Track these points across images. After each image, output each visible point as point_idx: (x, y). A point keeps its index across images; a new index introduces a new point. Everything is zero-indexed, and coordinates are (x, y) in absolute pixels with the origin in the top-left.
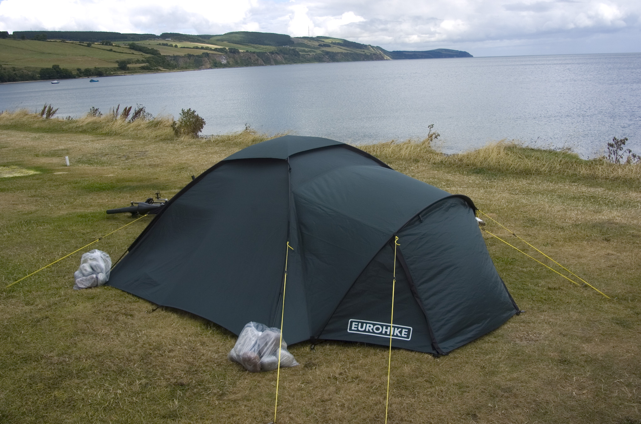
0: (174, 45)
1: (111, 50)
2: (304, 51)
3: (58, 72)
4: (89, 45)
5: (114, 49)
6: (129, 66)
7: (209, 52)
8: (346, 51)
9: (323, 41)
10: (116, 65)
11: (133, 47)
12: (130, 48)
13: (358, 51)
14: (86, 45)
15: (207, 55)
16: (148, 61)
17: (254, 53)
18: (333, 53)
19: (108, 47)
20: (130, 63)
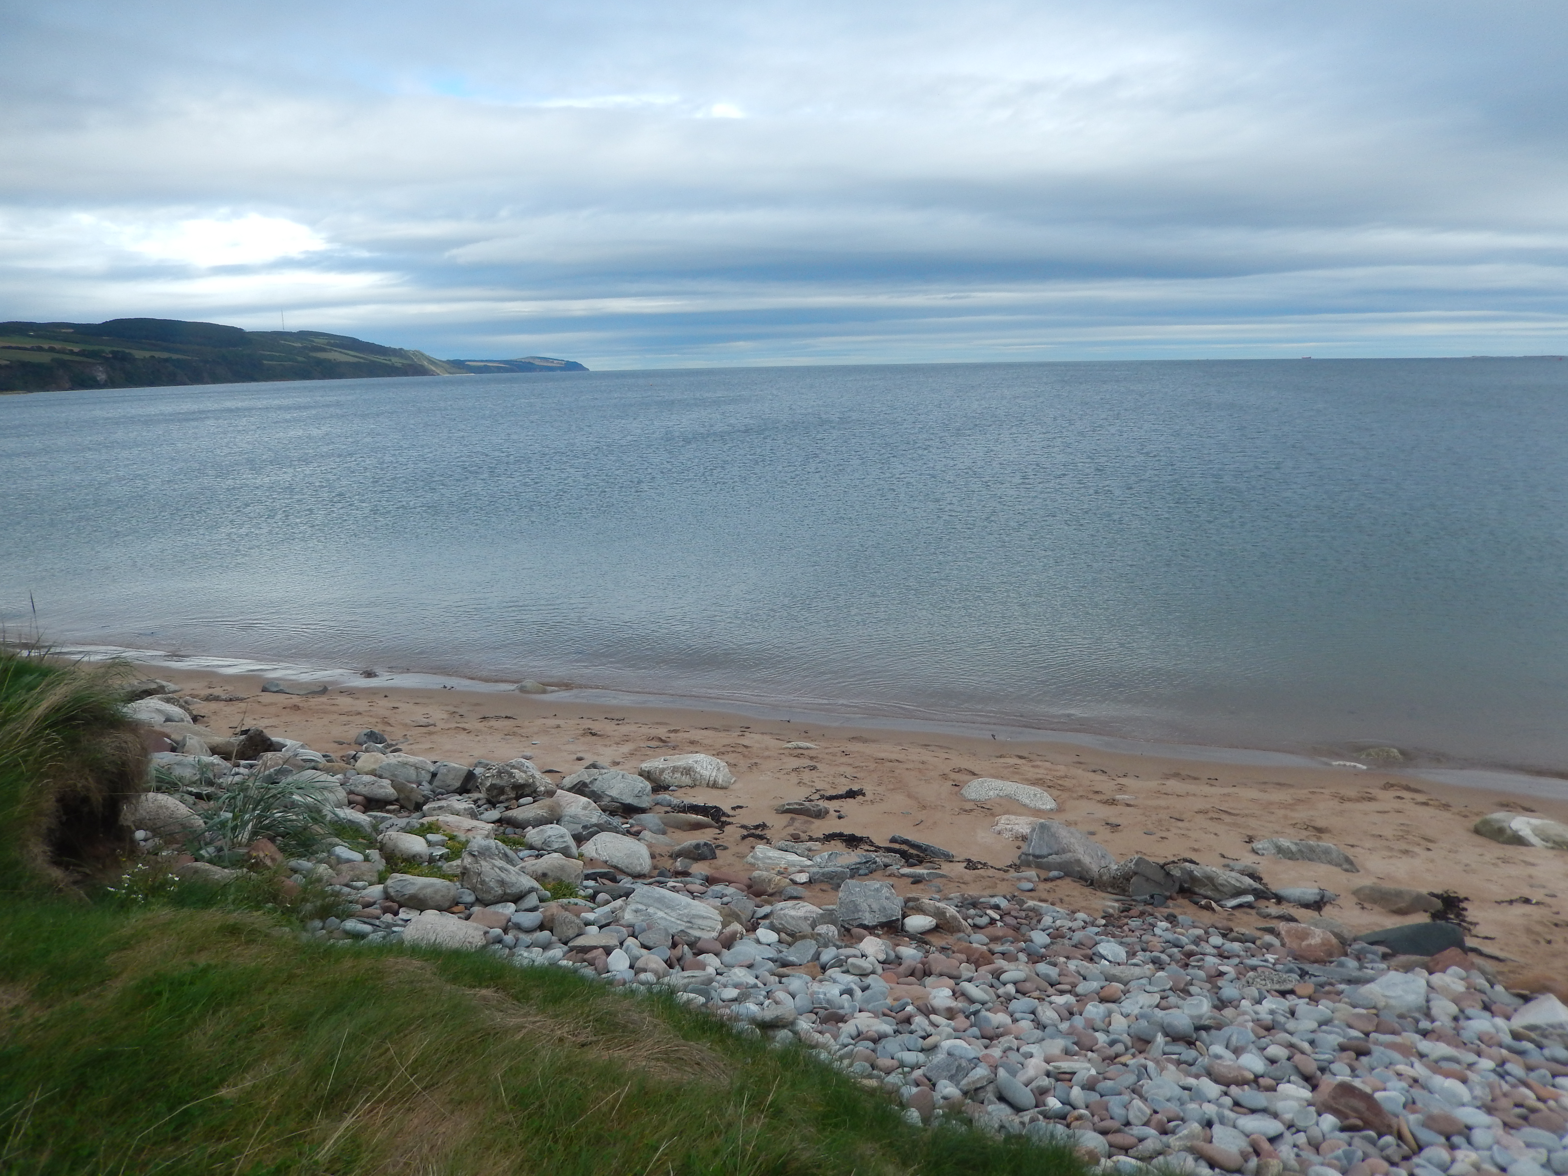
2: (272, 358)
7: (65, 357)
8: (356, 360)
9: (313, 341)
13: (380, 359)
15: (60, 363)
17: (166, 360)
18: (330, 361)
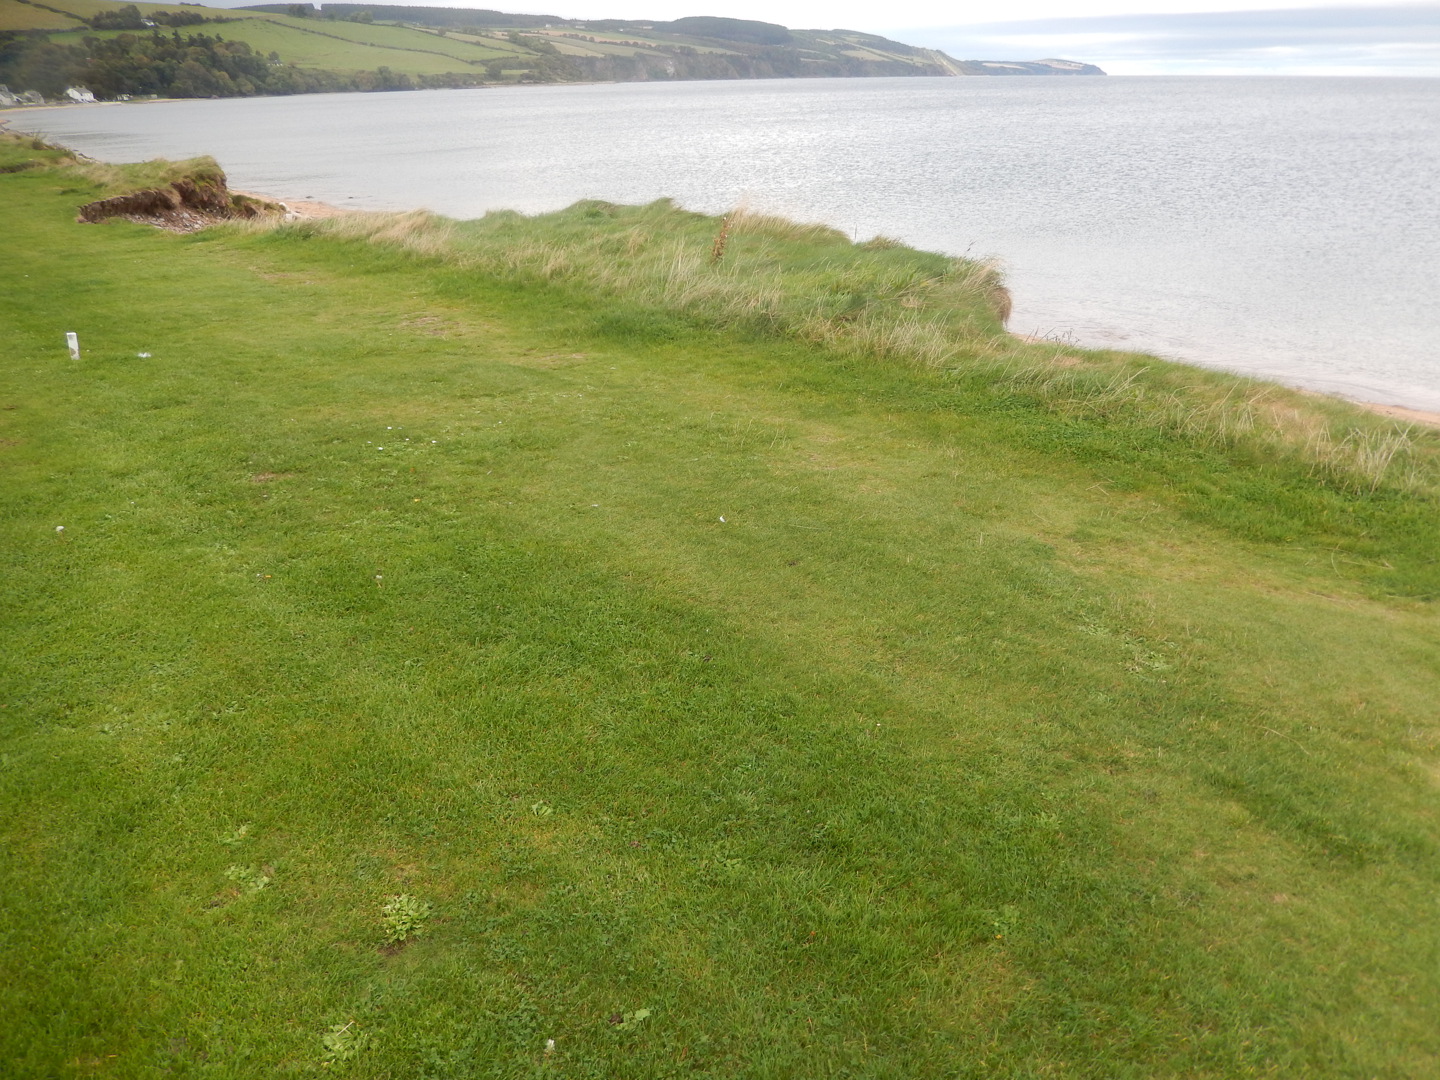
0: (588, 37)
1: (478, 44)
2: (808, 56)
3: (386, 80)
4: (441, 34)
5: (483, 41)
6: (504, 72)
7: (646, 52)
8: (881, 58)
9: (845, 40)
10: (482, 70)
11: (514, 40)
12: (509, 41)
14: (436, 32)
15: (642, 57)
16: (537, 65)
17: (722, 56)
19: (474, 38)
20: (505, 67)
